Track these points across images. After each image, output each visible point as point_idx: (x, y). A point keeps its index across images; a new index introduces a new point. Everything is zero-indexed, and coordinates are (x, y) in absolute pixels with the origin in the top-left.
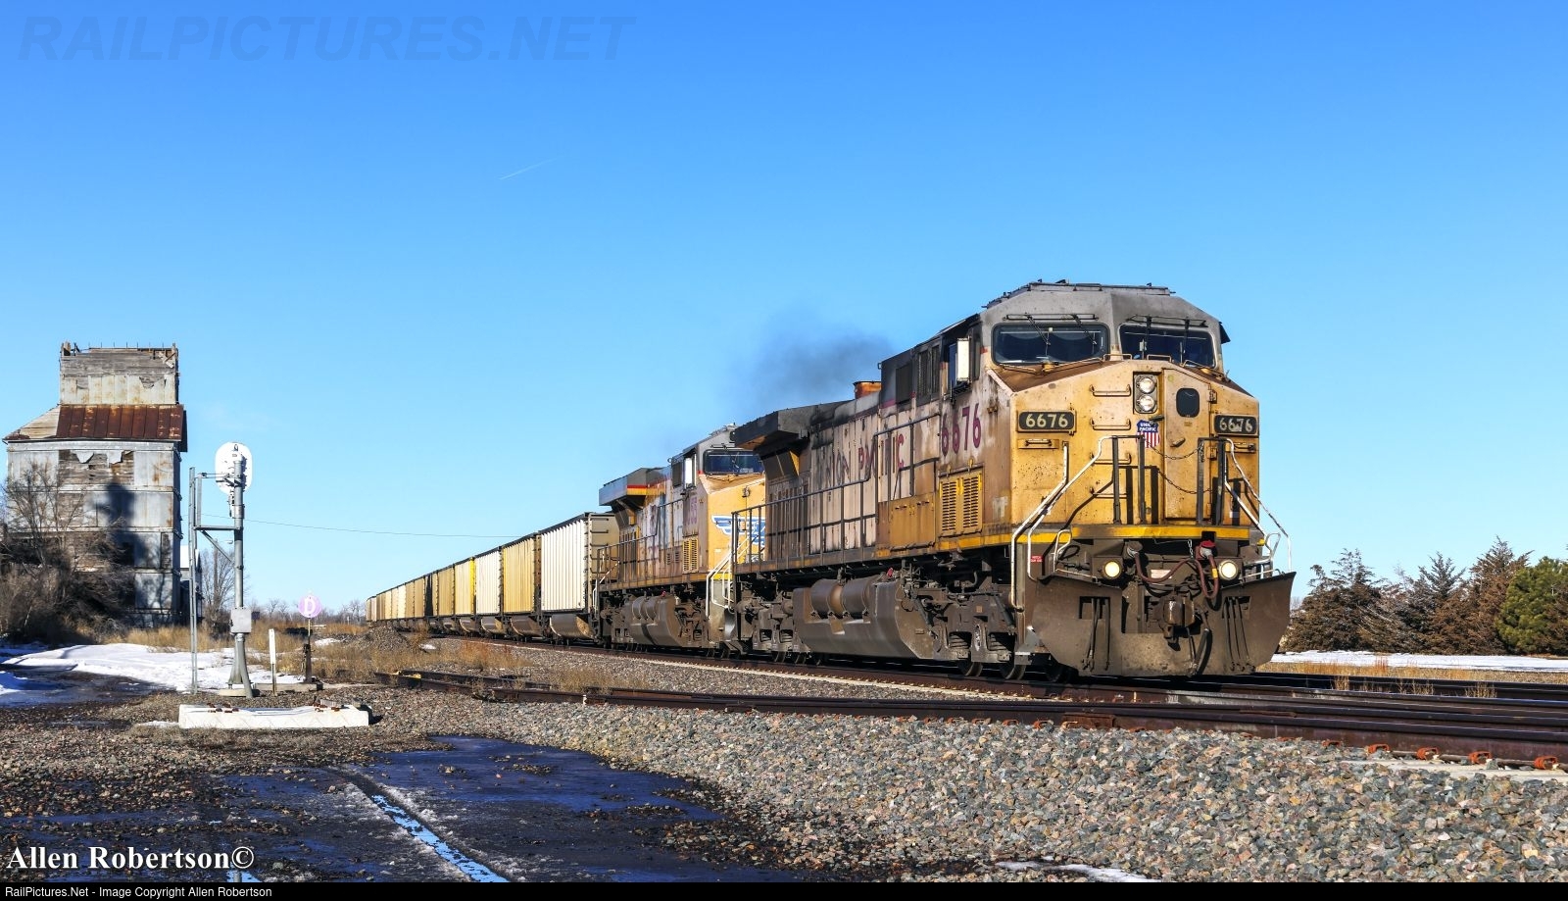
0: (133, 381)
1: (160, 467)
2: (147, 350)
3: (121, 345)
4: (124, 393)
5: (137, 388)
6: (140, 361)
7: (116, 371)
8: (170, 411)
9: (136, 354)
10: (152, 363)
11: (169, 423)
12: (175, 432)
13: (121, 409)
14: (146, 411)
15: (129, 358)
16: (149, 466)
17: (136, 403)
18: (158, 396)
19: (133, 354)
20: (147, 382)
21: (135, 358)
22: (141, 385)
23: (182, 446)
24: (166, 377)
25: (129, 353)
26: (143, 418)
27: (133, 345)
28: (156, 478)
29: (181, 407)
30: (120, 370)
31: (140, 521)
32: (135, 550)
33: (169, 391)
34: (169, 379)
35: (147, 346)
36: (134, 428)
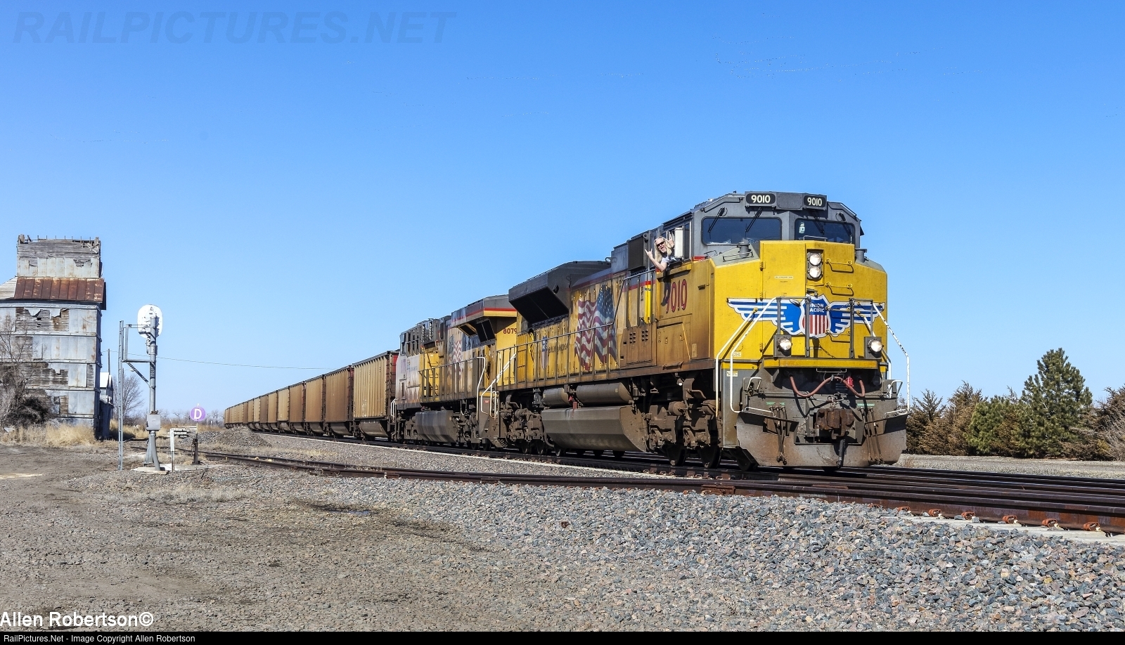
0: (69, 261)
1: (87, 320)
2: (79, 242)
3: (60, 238)
4: (62, 270)
5: (72, 266)
6: (74, 249)
7: (57, 255)
8: (95, 282)
9: (71, 244)
10: (83, 250)
11: (94, 291)
12: (98, 297)
13: (60, 281)
14: (78, 283)
15: (67, 246)
16: (80, 318)
17: (71, 277)
18: (87, 273)
19: (70, 244)
20: (79, 263)
21: (70, 247)
22: (75, 265)
23: (103, 306)
24: (92, 260)
25: (66, 243)
26: (75, 287)
27: (69, 238)
28: (84, 327)
29: (102, 281)
30: (60, 255)
31: (72, 355)
32: (69, 374)
33: (95, 268)
34: (94, 261)
35: (79, 239)
36: (70, 293)
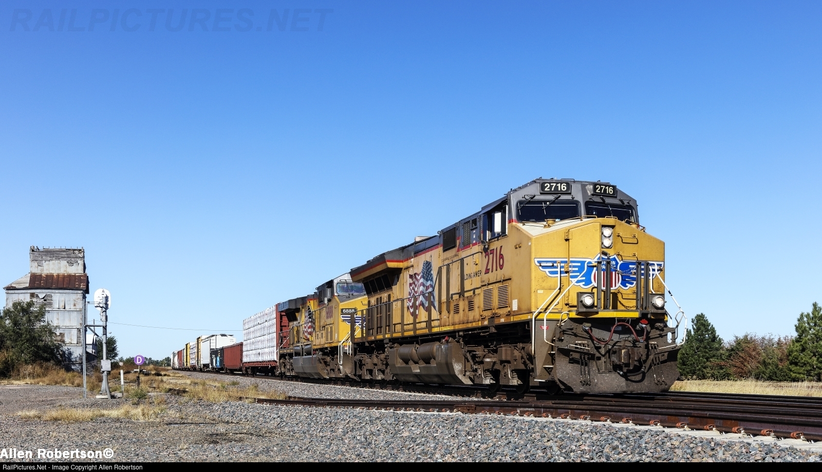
0: (64, 263)
1: (77, 300)
2: (70, 250)
3: (58, 247)
4: (60, 268)
5: (66, 266)
6: (67, 254)
7: (56, 259)
8: (81, 276)
10: (73, 255)
11: (81, 281)
12: (83, 285)
13: (58, 276)
14: (70, 276)
15: (62, 253)
16: (71, 300)
17: (65, 272)
18: (76, 270)
19: (64, 251)
20: (71, 264)
21: (64, 253)
22: (68, 264)
23: (87, 291)
24: (79, 262)
25: (62, 251)
26: (68, 279)
27: (63, 248)
28: (75, 305)
29: (86, 275)
30: (58, 258)
31: (67, 323)
32: (66, 336)
33: (81, 267)
34: (81, 262)
35: (70, 248)
36: (65, 283)
